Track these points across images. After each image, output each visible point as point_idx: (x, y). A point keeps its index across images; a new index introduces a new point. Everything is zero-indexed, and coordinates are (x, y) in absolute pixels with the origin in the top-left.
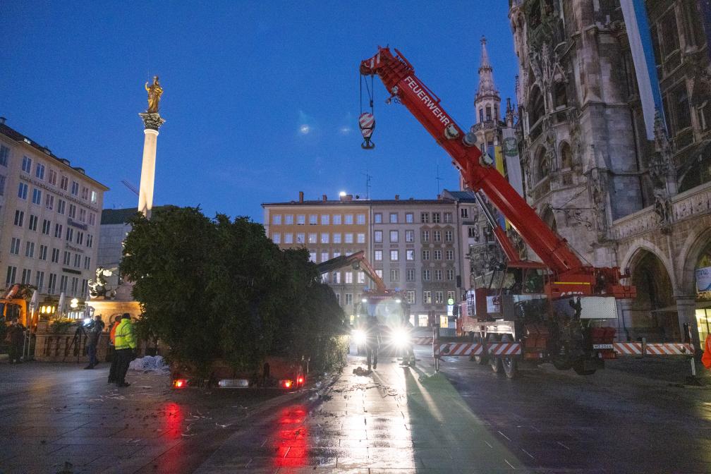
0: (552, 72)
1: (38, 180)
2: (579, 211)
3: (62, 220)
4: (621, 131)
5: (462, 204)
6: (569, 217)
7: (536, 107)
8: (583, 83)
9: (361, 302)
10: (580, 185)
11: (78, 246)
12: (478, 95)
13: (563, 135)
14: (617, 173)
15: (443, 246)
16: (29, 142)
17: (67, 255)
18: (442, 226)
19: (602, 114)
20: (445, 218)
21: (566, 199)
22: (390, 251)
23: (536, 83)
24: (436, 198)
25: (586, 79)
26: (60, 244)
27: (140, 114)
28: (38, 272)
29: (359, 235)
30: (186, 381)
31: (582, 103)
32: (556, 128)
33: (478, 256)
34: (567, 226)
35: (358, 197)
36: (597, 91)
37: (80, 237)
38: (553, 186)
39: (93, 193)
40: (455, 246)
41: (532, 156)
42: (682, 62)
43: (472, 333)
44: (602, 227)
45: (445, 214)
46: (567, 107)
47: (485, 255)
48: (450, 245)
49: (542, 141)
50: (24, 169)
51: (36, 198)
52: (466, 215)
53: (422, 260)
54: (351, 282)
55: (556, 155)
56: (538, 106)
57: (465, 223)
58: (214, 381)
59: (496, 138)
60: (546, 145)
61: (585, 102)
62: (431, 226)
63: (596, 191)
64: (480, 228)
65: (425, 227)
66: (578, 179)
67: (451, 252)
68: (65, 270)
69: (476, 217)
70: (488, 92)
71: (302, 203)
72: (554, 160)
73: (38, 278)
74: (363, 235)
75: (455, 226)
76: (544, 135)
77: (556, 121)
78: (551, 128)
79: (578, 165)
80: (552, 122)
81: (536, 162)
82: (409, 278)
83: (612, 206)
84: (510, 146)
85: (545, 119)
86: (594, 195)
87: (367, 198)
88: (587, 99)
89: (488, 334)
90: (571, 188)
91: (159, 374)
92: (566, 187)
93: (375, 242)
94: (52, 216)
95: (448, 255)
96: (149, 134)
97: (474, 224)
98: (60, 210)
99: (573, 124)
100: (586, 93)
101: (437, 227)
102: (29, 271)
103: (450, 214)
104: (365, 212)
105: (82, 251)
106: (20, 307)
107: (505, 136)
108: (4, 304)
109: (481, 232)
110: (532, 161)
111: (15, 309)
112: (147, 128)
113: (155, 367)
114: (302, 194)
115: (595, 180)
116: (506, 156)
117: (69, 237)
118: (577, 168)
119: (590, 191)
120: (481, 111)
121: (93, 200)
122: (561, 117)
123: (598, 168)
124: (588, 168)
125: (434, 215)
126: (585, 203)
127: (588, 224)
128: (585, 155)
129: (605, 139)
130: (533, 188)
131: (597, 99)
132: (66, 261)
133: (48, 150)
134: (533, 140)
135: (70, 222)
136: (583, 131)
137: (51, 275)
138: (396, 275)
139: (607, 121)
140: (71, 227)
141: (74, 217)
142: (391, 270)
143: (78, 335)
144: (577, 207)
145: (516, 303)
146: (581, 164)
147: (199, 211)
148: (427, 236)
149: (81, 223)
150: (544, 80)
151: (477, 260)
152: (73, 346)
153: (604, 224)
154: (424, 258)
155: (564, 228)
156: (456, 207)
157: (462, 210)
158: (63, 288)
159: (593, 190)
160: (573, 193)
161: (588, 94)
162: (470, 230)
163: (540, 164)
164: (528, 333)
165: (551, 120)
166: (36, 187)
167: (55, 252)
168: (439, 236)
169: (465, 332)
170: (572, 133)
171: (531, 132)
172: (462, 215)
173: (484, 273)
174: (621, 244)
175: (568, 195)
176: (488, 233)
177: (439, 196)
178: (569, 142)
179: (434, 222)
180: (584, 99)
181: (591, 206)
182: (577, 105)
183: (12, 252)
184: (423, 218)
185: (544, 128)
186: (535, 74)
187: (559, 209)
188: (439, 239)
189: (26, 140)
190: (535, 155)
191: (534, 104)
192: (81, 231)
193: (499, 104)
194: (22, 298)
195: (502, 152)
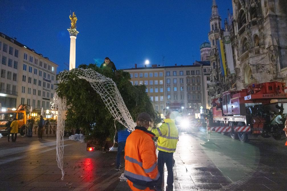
0: (250, 3)
1: (31, 63)
2: (263, 66)
3: (41, 78)
4: (284, 28)
5: (204, 66)
6: (259, 68)
7: (241, 20)
8: (265, 6)
9: (166, 108)
10: (264, 54)
11: (48, 89)
12: (211, 18)
13: (256, 31)
14: (282, 47)
15: (196, 84)
16: (26, 47)
17: (44, 93)
18: (196, 76)
19: (275, 20)
20: (197, 73)
21: (257, 61)
22: (174, 87)
23: (242, 8)
24: (193, 65)
25: (267, 4)
26: (40, 88)
27: (68, 29)
28: (33, 100)
29: (160, 81)
30: (94, 148)
31: (265, 16)
32: (251, 28)
33: (212, 88)
34: (257, 73)
35: (159, 65)
36: (273, 9)
37: (49, 85)
38: (250, 55)
39: (53, 67)
40: (201, 84)
41: (240, 42)
43: (219, 122)
44: (275, 72)
45: (197, 71)
46: (257, 18)
47: (216, 88)
48: (199, 84)
49: (245, 35)
50: (25, 59)
51: (30, 70)
52: (206, 71)
53: (187, 91)
54: (158, 100)
55: (252, 41)
56: (242, 20)
57: (205, 75)
58: (107, 147)
59: (220, 37)
60: (247, 37)
61: (267, 15)
62: (191, 76)
63: (273, 56)
64: (213, 76)
65: (188, 77)
66: (262, 51)
67: (199, 87)
68: (43, 99)
69: (211, 72)
70: (216, 17)
71: (136, 68)
72: (251, 43)
73: (33, 102)
74: (162, 81)
75: (201, 76)
76: (246, 32)
77: (252, 25)
78: (249, 29)
79: (263, 45)
80: (250, 26)
81: (242, 45)
82: (182, 98)
83: (280, 63)
84: (227, 39)
85: (246, 24)
86: (271, 58)
87: (163, 65)
88: (268, 14)
89: (229, 122)
90: (259, 56)
91: (82, 142)
92: (257, 55)
93: (167, 84)
94: (37, 77)
95: (198, 88)
96: (72, 38)
97: (210, 75)
98: (40, 75)
99: (261, 26)
100: (267, 11)
101: (193, 77)
102: (30, 99)
103: (199, 71)
104: (163, 71)
105: (50, 91)
106: (23, 114)
107: (224, 35)
108: (16, 113)
109: (213, 78)
110: (240, 44)
111: (21, 115)
112: (71, 35)
113: (80, 139)
114: (136, 65)
115: (272, 51)
116: (225, 44)
117: (44, 85)
118: (262, 46)
119: (269, 56)
120: (213, 25)
121: (52, 70)
122: (254, 23)
123: (273, 45)
124: (268, 45)
125: (192, 71)
126: (267, 62)
127: (267, 71)
128: (266, 40)
129: (277, 32)
130: (240, 56)
131: (272, 13)
132: (44, 95)
133: (33, 50)
134: (240, 35)
135: (44, 79)
136: (265, 29)
137: (38, 101)
138: (176, 97)
139: (277, 23)
140: (45, 81)
141: (46, 77)
142: (174, 95)
143: (47, 125)
144: (262, 64)
145: (247, 107)
146: (264, 44)
147: (96, 66)
148: (189, 81)
149: (49, 80)
150: (246, 7)
151: (212, 90)
152: (46, 130)
153: (276, 71)
154: (188, 90)
155: (256, 74)
156: (201, 68)
157: (204, 69)
158: (43, 106)
159: (271, 55)
160: (260, 58)
161: (268, 11)
162: (207, 77)
163: (243, 46)
164: (255, 121)
165: (250, 25)
166: (30, 66)
167: (39, 92)
168: (194, 80)
169: (215, 121)
170: (260, 30)
171: (239, 32)
172: (204, 71)
173: (215, 95)
174: (285, 80)
175: (258, 59)
176: (216, 78)
177: (194, 64)
178: (258, 35)
179: (192, 74)
180: (266, 13)
181: (270, 63)
182: (262, 17)
183: (22, 92)
184: (187, 73)
185: (246, 29)
186: (241, 4)
187: (253, 65)
188: (194, 82)
189: (25, 47)
190: (241, 42)
191: (240, 19)
192: (49, 83)
193: (221, 22)
194: (24, 110)
195: (223, 42)
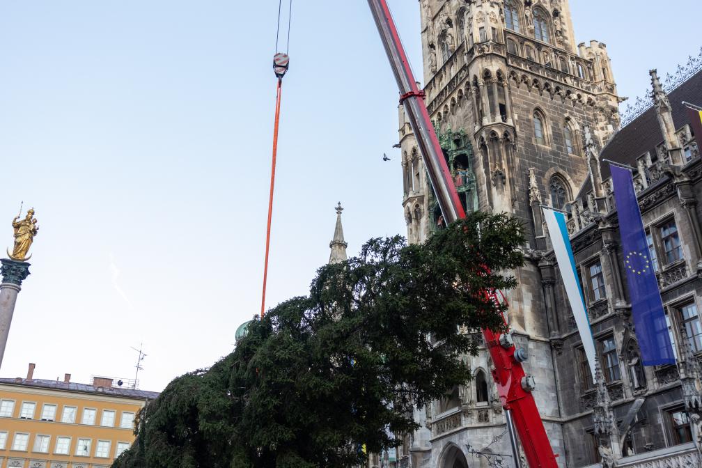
6: (490, 465)
10: (498, 424)
13: (479, 362)
36: (521, 321)
38: (466, 422)
42: (610, 313)
55: (470, 384)
66: (495, 417)
72: (469, 390)
90: (488, 427)
126: (504, 447)
130: (434, 418)
131: (521, 330)
139: (530, 356)
160: (490, 433)
178: (486, 372)
187: (479, 453)
